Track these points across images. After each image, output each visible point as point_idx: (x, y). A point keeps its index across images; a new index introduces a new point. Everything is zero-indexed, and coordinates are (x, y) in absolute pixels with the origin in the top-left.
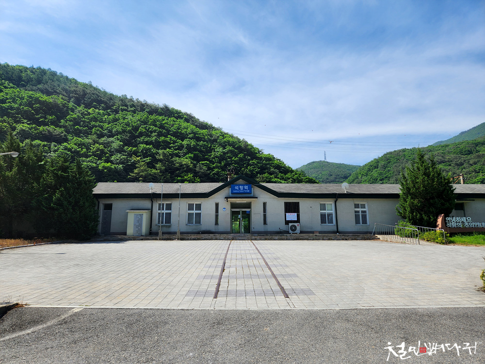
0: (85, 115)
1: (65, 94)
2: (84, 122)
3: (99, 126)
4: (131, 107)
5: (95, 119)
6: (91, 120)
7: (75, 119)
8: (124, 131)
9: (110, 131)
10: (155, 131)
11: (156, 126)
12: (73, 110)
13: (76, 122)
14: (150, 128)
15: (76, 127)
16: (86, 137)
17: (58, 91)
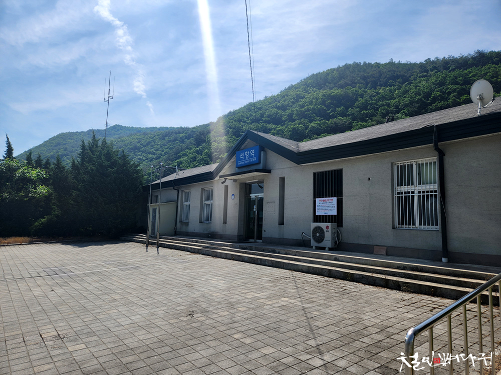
0: (374, 96)
1: (363, 81)
2: (371, 104)
3: (386, 105)
4: (432, 71)
5: (383, 98)
6: (379, 100)
7: (362, 103)
8: (412, 103)
9: (397, 107)
10: (454, 91)
11: (457, 83)
12: (362, 96)
13: (364, 107)
14: (448, 89)
15: (362, 112)
16: (371, 119)
17: (356, 81)
